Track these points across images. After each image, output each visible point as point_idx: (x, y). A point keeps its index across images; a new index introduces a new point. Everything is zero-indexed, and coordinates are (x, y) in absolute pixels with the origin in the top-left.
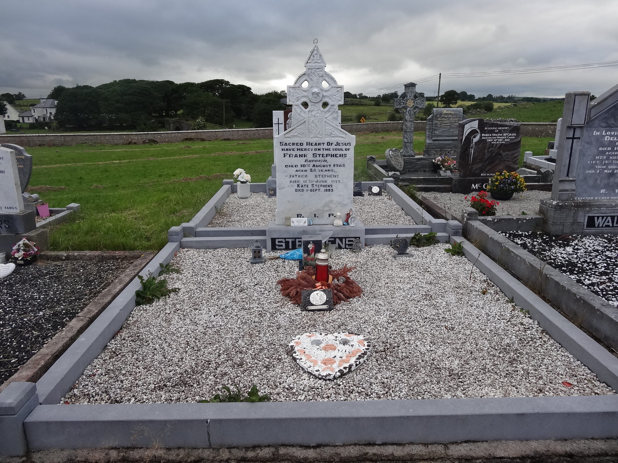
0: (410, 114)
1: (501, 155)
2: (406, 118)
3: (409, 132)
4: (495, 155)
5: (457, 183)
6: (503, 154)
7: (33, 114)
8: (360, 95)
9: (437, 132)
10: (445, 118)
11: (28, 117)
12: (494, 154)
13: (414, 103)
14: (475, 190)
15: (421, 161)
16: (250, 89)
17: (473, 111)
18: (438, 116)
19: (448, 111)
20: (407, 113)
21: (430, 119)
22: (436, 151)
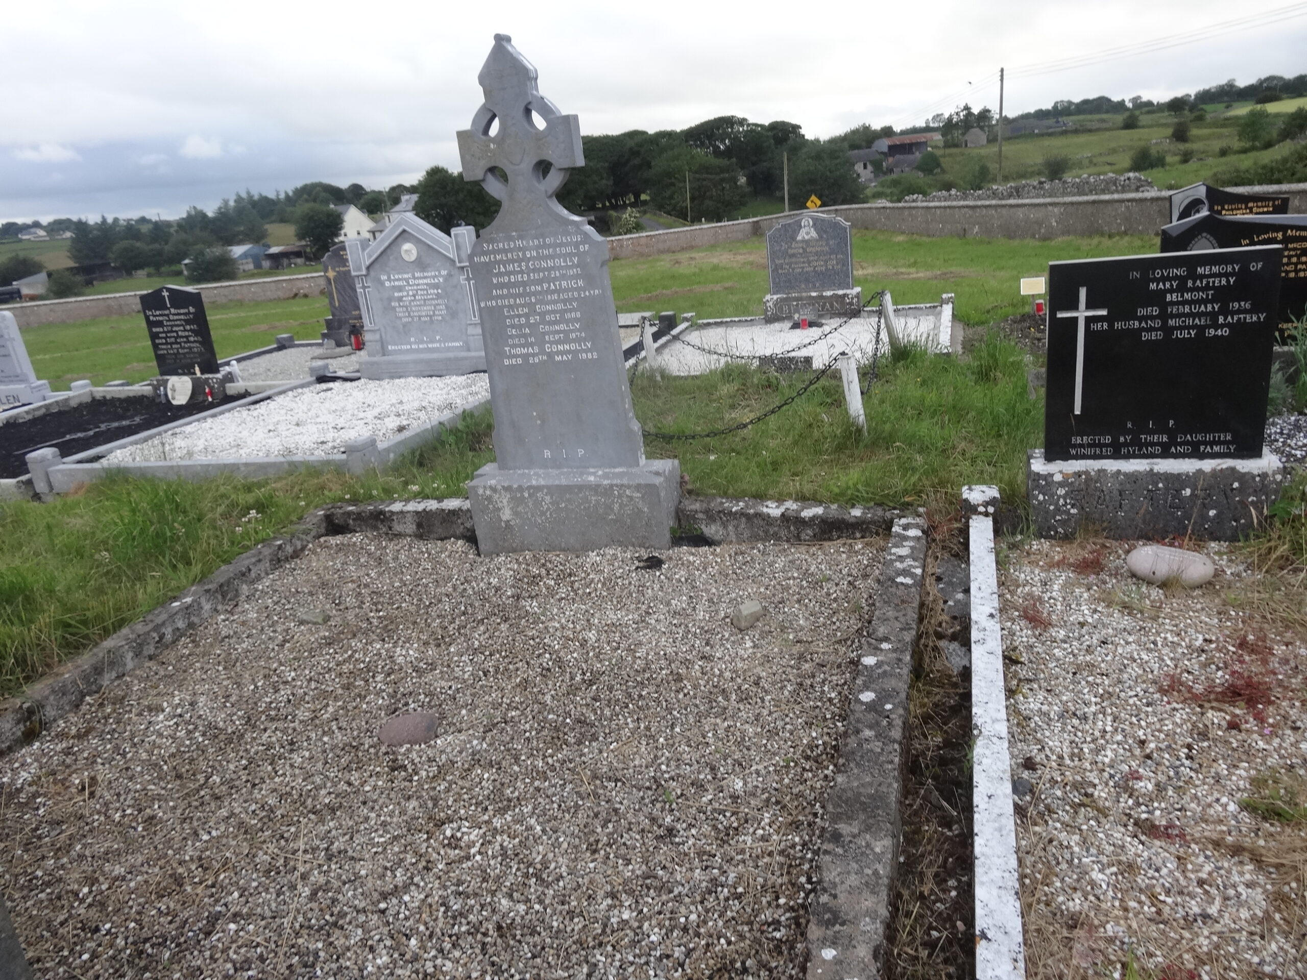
11: (380, 231)
16: (800, 127)
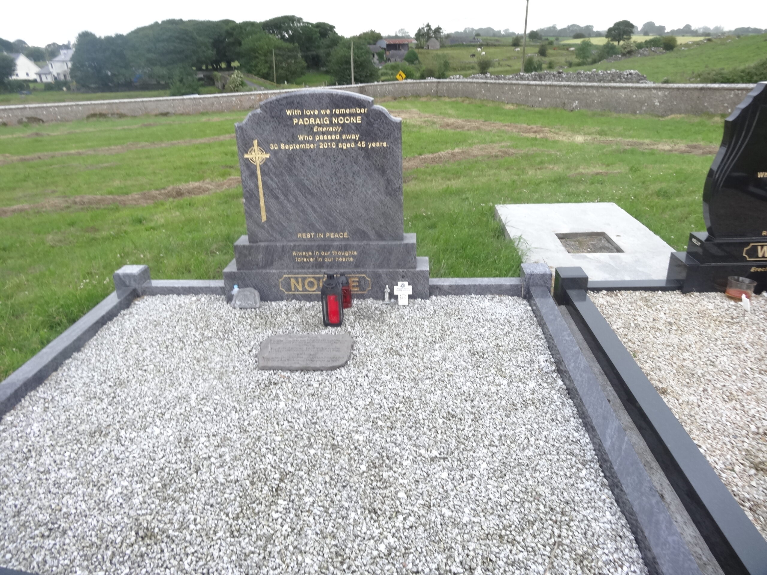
7: (51, 70)
8: (506, 31)
11: (45, 74)
16: (334, 27)
17: (645, 50)
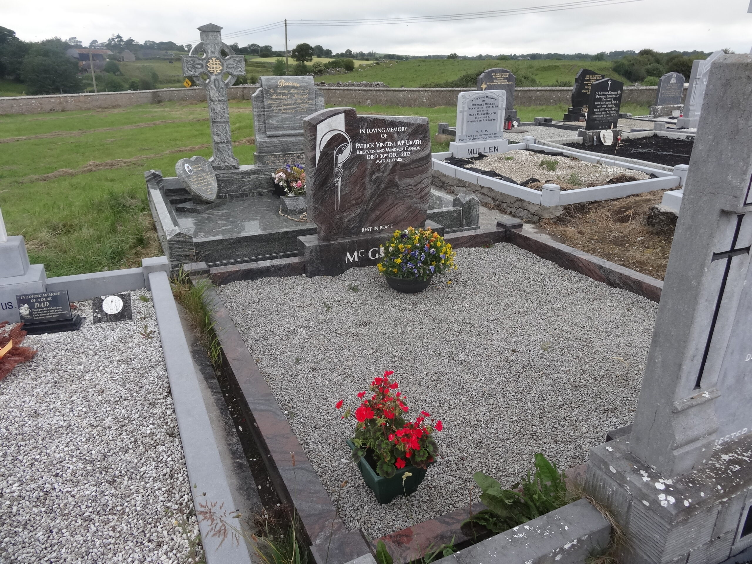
0: (217, 88)
1: (397, 186)
2: (212, 94)
3: (220, 122)
4: (386, 188)
5: (314, 254)
6: (401, 183)
9: (273, 122)
10: (284, 94)
12: (383, 186)
13: (222, 65)
14: (354, 265)
15: (252, 176)
16: (13, 32)
17: (331, 70)
18: (271, 90)
19: (287, 80)
20: (213, 86)
21: (257, 96)
22: (276, 156)
